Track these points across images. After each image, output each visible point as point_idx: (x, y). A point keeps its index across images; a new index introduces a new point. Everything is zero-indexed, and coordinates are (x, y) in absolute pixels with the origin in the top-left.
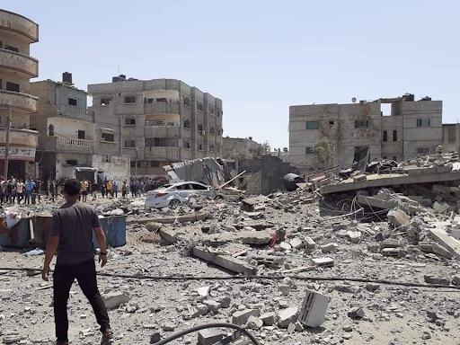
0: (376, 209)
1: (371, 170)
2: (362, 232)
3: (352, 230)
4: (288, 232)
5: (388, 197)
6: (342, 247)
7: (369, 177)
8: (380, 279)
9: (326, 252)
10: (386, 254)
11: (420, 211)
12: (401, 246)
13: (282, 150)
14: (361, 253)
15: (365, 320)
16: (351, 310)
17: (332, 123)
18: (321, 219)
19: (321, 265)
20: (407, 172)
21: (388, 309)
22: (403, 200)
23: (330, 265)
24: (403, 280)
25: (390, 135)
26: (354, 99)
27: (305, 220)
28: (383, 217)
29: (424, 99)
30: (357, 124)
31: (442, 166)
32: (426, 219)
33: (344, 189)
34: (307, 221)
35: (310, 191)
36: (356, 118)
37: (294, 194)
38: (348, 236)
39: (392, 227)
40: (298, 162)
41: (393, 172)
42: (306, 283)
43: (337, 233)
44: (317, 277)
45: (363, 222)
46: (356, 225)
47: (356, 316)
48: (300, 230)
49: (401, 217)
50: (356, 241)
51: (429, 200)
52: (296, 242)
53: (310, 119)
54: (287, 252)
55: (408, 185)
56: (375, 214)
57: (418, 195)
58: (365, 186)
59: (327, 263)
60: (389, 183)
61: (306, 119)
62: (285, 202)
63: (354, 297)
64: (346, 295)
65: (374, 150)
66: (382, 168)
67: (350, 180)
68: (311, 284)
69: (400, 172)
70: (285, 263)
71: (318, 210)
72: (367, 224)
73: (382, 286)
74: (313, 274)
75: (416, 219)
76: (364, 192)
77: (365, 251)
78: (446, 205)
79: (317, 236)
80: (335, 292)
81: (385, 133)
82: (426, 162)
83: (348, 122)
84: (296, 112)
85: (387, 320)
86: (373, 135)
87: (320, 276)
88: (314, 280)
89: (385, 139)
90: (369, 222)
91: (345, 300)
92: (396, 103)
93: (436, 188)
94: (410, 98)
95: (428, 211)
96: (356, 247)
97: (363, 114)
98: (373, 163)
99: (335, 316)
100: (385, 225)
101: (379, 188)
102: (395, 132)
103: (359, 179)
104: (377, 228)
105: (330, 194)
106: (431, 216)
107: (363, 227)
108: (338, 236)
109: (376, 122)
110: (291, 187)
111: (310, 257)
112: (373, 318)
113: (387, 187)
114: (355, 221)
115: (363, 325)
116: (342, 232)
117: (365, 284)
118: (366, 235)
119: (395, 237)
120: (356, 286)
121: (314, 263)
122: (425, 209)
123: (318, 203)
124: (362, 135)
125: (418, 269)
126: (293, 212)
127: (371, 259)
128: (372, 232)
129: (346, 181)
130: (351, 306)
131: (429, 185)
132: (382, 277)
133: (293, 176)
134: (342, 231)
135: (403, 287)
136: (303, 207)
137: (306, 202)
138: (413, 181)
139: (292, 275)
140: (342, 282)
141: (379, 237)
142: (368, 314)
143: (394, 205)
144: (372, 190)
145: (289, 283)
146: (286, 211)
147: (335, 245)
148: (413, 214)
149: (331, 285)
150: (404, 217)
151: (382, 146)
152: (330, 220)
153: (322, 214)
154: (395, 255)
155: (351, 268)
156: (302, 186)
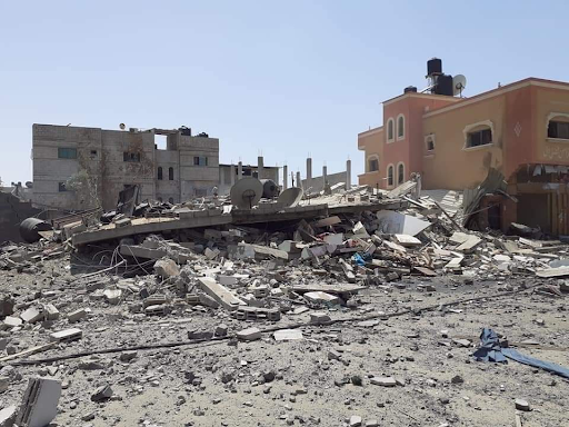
0: (142, 260)
1: (138, 214)
2: (123, 290)
3: (111, 289)
4: (20, 301)
5: (157, 245)
6: (97, 311)
7: (135, 222)
8: (139, 345)
9: (73, 321)
10: (150, 314)
11: (191, 259)
12: (168, 301)
13: (24, 185)
14: (120, 316)
15: (114, 399)
16: (95, 392)
17: (94, 152)
18: (73, 278)
19: (63, 340)
20: (178, 215)
21: (143, 379)
22: (174, 248)
23: (76, 337)
24: (165, 341)
25: (166, 173)
26: (122, 126)
27: (48, 281)
28: (150, 269)
29: (201, 135)
30: (128, 157)
31: (213, 208)
32: (196, 267)
33: (103, 238)
34: (52, 283)
35: (59, 241)
36: (125, 148)
37: (34, 247)
38: (105, 297)
39: (159, 280)
40: (48, 203)
41: (164, 215)
42: (39, 368)
43: (92, 294)
44: (56, 356)
45: (126, 277)
46: (117, 282)
47: (101, 398)
48: (38, 296)
49: (170, 267)
50: (115, 302)
51: (201, 246)
52: (30, 314)
53: (64, 144)
54: (15, 329)
55: (181, 230)
56: (139, 266)
57: (190, 241)
58: (129, 232)
59: (71, 336)
60: (158, 229)
61: (57, 143)
62: (19, 260)
63: (103, 374)
64: (93, 374)
65: (147, 189)
66: (152, 211)
67: (112, 226)
68: (44, 369)
69: (171, 215)
70: (9, 345)
71: (68, 267)
72: (130, 280)
73: (140, 353)
74: (51, 354)
75: (187, 268)
76: (129, 240)
77: (125, 313)
78: (217, 251)
79: (62, 301)
80: (79, 373)
81: (160, 170)
82: (201, 204)
83: (116, 154)
84: (43, 134)
85: (140, 393)
86: (146, 171)
87: (61, 354)
88: (49, 362)
89: (160, 176)
90: (132, 276)
91: (90, 380)
92: (172, 136)
93: (208, 233)
94: (187, 132)
95: (200, 258)
96: (114, 310)
97: (134, 145)
98: (143, 205)
99: (73, 404)
100: (151, 279)
101: (147, 234)
102: (171, 170)
103: (122, 225)
104: (141, 283)
105: (86, 244)
106: (201, 264)
107: (125, 283)
108: (92, 298)
109: (150, 156)
110: (32, 237)
111: (50, 331)
112: (123, 395)
113: (156, 233)
114: (115, 278)
115: (110, 407)
116: (98, 293)
117: (119, 355)
118: (128, 293)
119: (161, 292)
120: (107, 358)
121: (53, 339)
122: (196, 257)
123: (68, 257)
124: (133, 171)
125: (182, 326)
126: (30, 272)
127: (131, 322)
128: (135, 288)
129: (106, 227)
130: (98, 386)
131: (201, 230)
132: (142, 342)
133: (35, 221)
134: (98, 291)
135: (163, 350)
136: (47, 264)
137: (52, 257)
138: (184, 225)
139: (17, 361)
140: (89, 357)
141: (144, 294)
142: (118, 391)
143: (162, 254)
144: (138, 237)
145: (10, 373)
146: (20, 271)
147: (88, 310)
148: (183, 263)
149: (73, 363)
150: (173, 267)
151: (157, 186)
152: (83, 279)
153: (74, 271)
154: (159, 313)
155: (104, 337)
156: (48, 235)
